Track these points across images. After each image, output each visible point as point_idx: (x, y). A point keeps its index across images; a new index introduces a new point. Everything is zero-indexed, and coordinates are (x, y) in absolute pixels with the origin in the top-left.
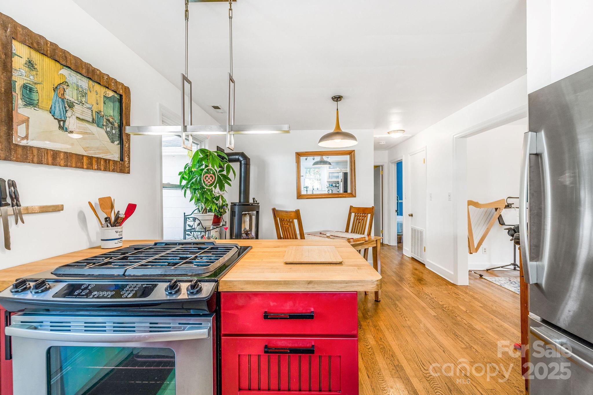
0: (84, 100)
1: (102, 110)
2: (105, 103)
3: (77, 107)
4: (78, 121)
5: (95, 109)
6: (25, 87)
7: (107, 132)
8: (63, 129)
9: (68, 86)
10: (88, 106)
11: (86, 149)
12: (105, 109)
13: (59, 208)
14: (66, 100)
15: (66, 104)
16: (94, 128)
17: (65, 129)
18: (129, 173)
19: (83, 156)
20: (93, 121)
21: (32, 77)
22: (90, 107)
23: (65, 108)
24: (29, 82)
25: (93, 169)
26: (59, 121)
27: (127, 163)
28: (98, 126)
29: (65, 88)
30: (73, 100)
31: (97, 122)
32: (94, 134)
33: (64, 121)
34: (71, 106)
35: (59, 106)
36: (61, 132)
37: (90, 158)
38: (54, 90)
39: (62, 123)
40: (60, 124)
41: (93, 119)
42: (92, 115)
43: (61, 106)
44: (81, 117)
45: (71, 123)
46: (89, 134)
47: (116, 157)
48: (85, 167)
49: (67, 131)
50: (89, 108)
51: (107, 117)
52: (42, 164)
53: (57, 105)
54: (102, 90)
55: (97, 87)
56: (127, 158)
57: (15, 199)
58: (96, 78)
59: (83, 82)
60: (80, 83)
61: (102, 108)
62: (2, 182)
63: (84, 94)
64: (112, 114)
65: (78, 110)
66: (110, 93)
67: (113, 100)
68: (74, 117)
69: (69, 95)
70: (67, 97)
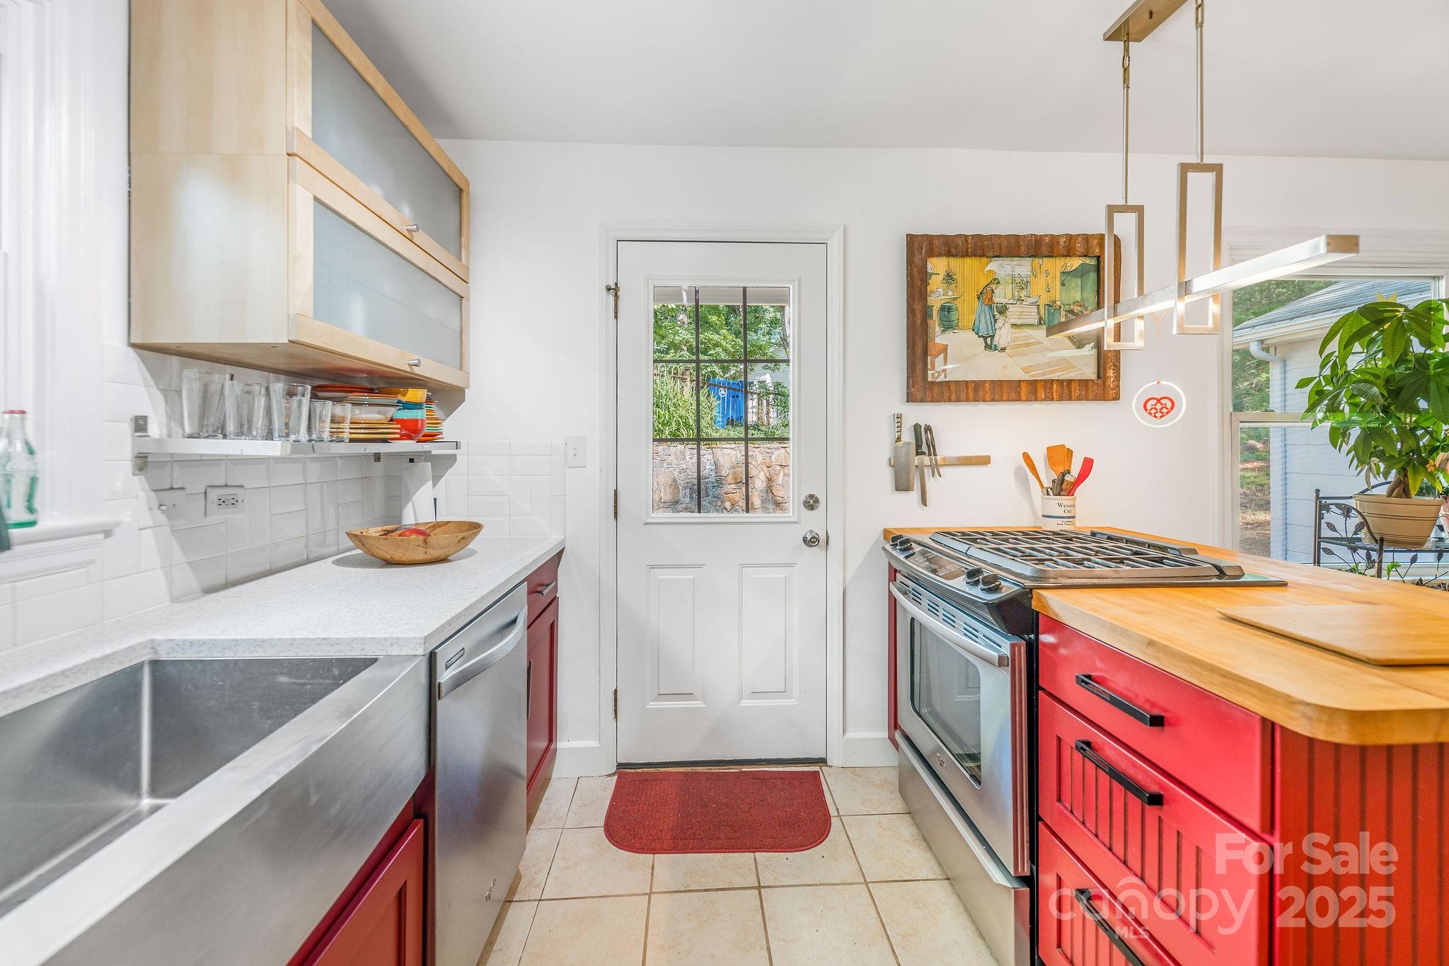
0: (1023, 293)
1: (1058, 298)
2: (1063, 285)
3: (1011, 309)
4: (1013, 330)
5: (1044, 301)
6: (943, 308)
8: (991, 348)
9: (998, 283)
10: (1031, 300)
11: (1025, 370)
12: (1064, 294)
13: (984, 461)
14: (995, 305)
15: (995, 310)
16: (1043, 335)
17: (993, 347)
18: (1117, 398)
19: (1020, 382)
20: (1040, 323)
21: (950, 293)
22: (1035, 300)
23: (994, 317)
24: (947, 301)
25: (1039, 398)
26: (985, 339)
27: (1112, 380)
28: (1049, 328)
29: (994, 288)
30: (1004, 301)
31: (1047, 321)
32: (1041, 343)
33: (992, 337)
34: (1003, 310)
35: (985, 317)
36: (988, 352)
37: (1033, 384)
38: (978, 298)
39: (989, 340)
40: (986, 343)
41: (1040, 319)
42: (1039, 313)
43: (988, 317)
44: (1019, 322)
45: (1004, 335)
46: (1034, 344)
47: (1088, 372)
48: (1023, 397)
49: (996, 350)
50: (1033, 304)
51: (1067, 308)
52: (960, 401)
53: (983, 316)
54: (1055, 266)
55: (1048, 263)
56: (1112, 371)
57: (932, 446)
58: (1044, 250)
59: (1022, 267)
60: (1018, 270)
61: (1058, 294)
62: (917, 428)
63: (1024, 285)
64: (1078, 298)
65: (1014, 313)
66: (1075, 263)
67: (1080, 273)
68: (1008, 326)
69: (1000, 296)
70: (996, 300)
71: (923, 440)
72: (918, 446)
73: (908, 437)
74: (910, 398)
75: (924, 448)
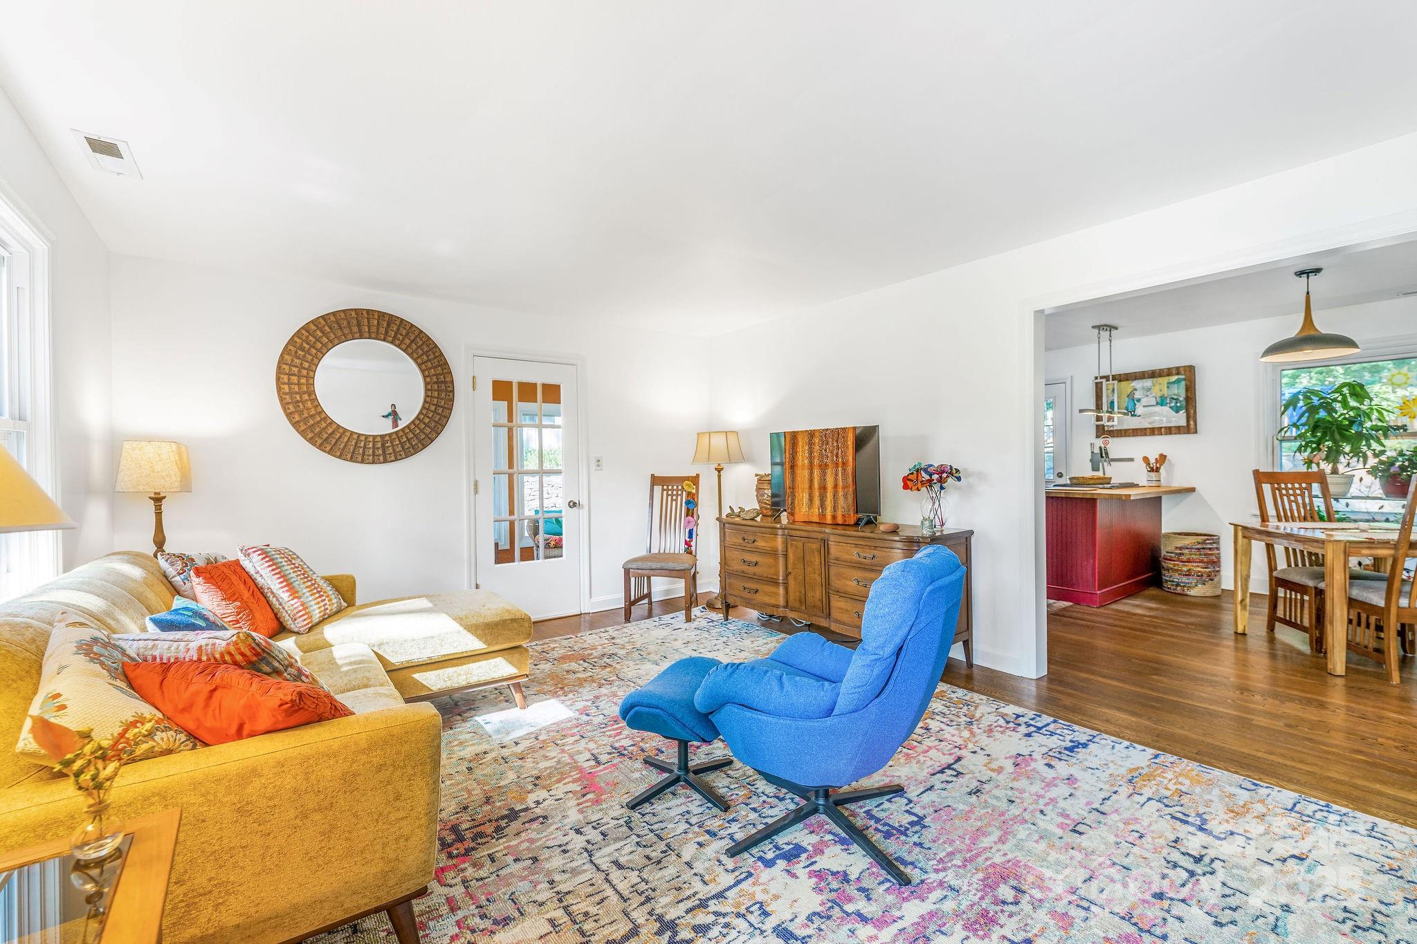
0: (1148, 393)
2: (1168, 387)
4: (1144, 408)
5: (1159, 394)
7: (1171, 407)
8: (1134, 416)
9: (1137, 390)
10: (1152, 395)
11: (1150, 423)
12: (1169, 391)
13: (1132, 460)
14: (1135, 399)
15: (1135, 401)
16: (1158, 408)
18: (1196, 433)
19: (1146, 429)
20: (1157, 404)
22: (1154, 395)
23: (1135, 404)
25: (1155, 434)
27: (1193, 425)
28: (1162, 405)
29: (1135, 392)
31: (1160, 402)
32: (1158, 412)
33: (1135, 411)
34: (1139, 400)
36: (1132, 418)
37: (1153, 429)
38: (1127, 397)
41: (1157, 402)
42: (1156, 400)
44: (1147, 404)
45: (1140, 410)
46: (1154, 412)
47: (1183, 423)
49: (1136, 416)
50: (1153, 397)
51: (1170, 397)
52: (1120, 437)
53: (1129, 404)
54: (1164, 380)
55: (1160, 380)
56: (1193, 421)
57: (1107, 454)
58: (1156, 375)
59: (1148, 383)
60: (1145, 384)
61: (1165, 392)
62: (1100, 448)
63: (1149, 390)
64: (1176, 392)
65: (1144, 401)
66: (1174, 378)
67: (1178, 381)
68: (1141, 407)
69: (1137, 396)
70: (1136, 397)
71: (1104, 453)
72: (1101, 454)
73: (1097, 451)
74: (1098, 437)
75: (1104, 455)
